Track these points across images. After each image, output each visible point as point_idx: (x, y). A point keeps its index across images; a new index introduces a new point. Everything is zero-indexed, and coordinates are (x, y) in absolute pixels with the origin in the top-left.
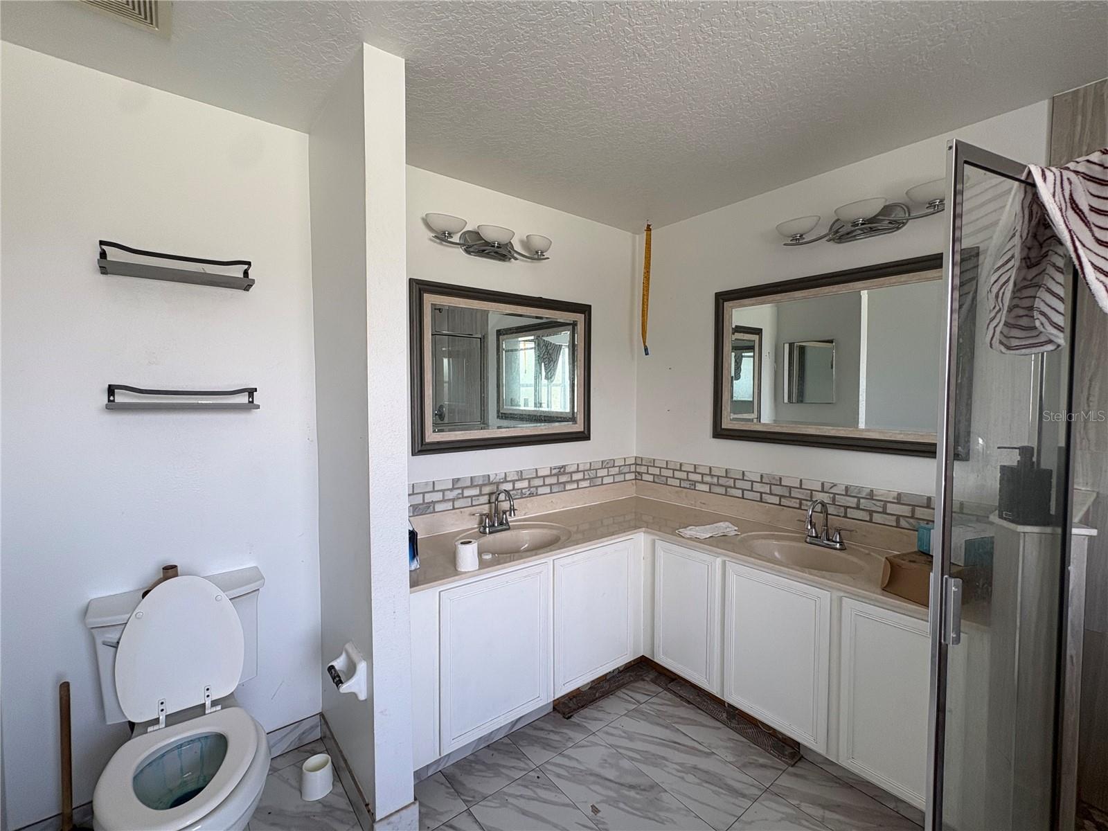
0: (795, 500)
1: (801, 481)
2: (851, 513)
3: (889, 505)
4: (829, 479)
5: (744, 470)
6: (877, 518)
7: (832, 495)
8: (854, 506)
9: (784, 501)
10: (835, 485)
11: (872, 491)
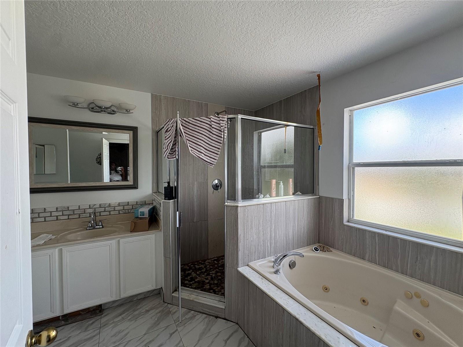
0: (77, 215)
1: (79, 206)
2: (102, 214)
3: (116, 207)
4: (92, 203)
5: (45, 207)
6: (112, 213)
7: (94, 209)
8: (103, 211)
9: (70, 217)
10: (95, 205)
11: (110, 204)
